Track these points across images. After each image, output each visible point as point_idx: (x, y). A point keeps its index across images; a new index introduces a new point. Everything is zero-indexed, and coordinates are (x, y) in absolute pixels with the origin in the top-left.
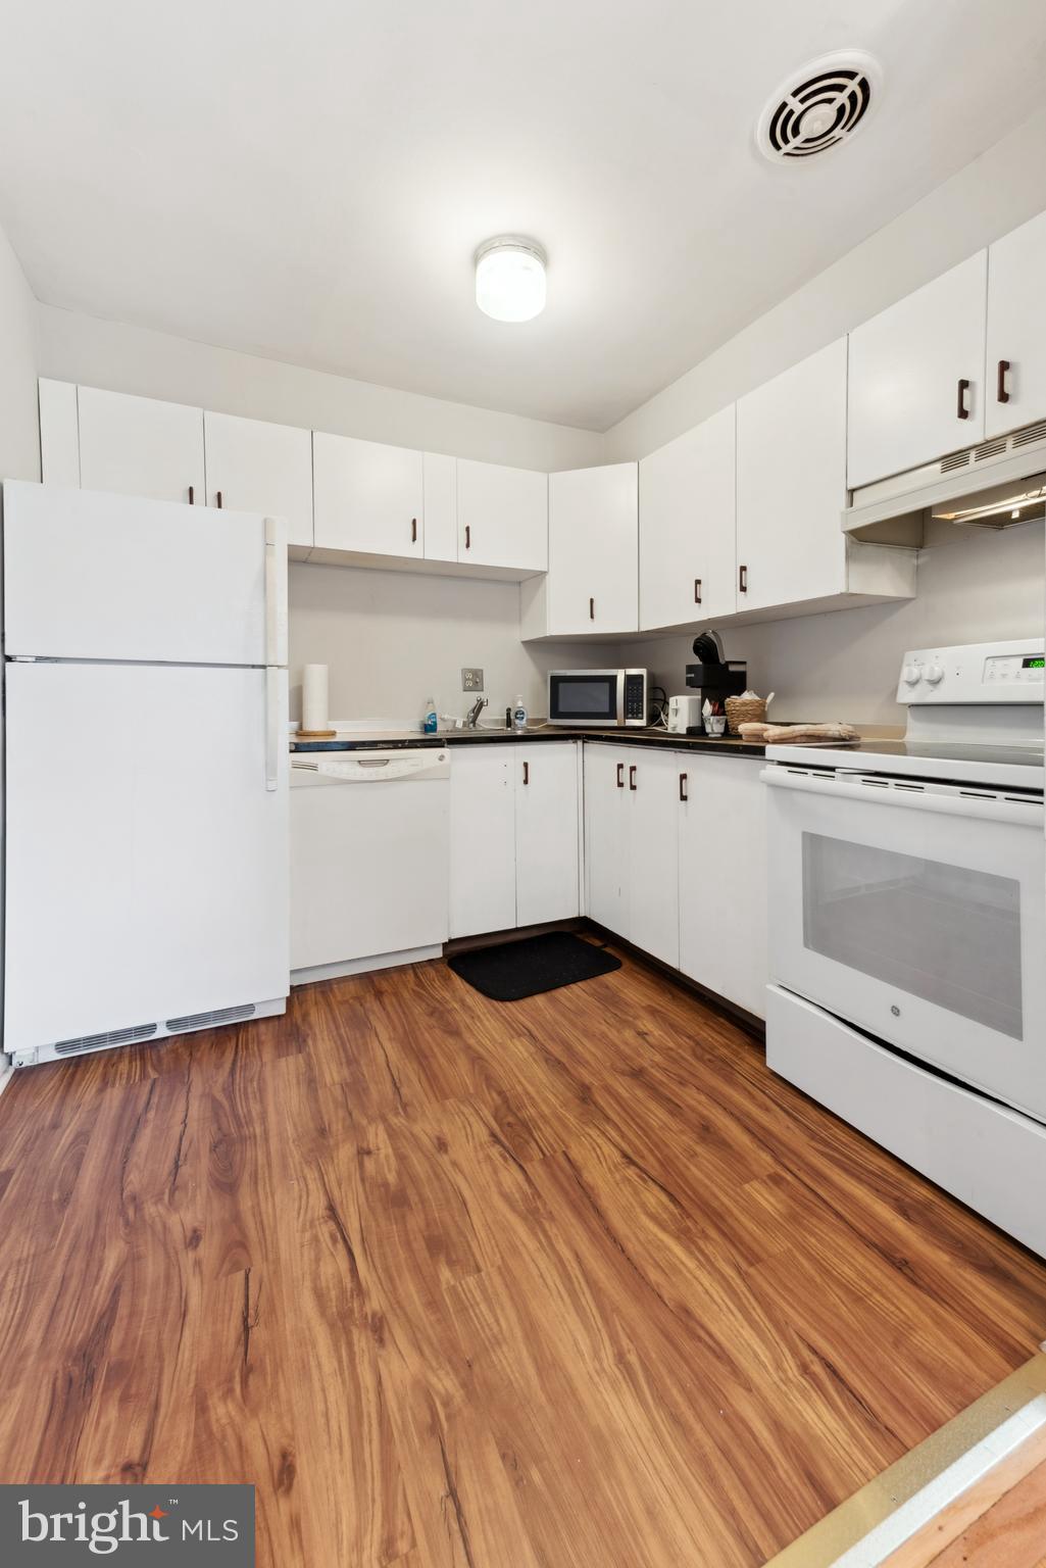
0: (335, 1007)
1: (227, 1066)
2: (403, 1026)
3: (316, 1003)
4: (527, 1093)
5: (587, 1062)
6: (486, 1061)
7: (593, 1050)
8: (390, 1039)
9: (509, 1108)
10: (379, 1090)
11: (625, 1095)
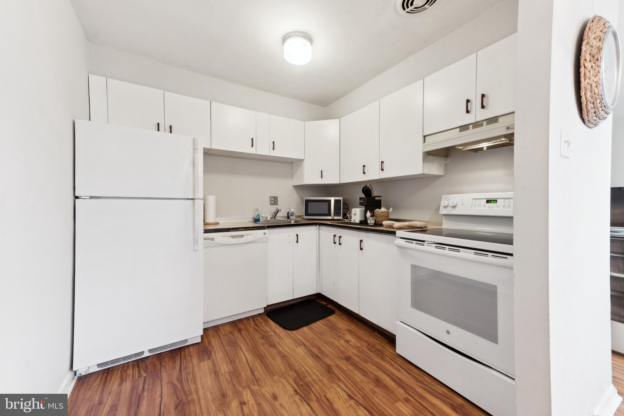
0: (222, 337)
1: (178, 368)
2: (252, 344)
3: (213, 336)
4: (306, 371)
5: (328, 355)
6: (288, 358)
7: (330, 350)
8: (247, 350)
9: (300, 378)
10: (245, 374)
11: (345, 368)
